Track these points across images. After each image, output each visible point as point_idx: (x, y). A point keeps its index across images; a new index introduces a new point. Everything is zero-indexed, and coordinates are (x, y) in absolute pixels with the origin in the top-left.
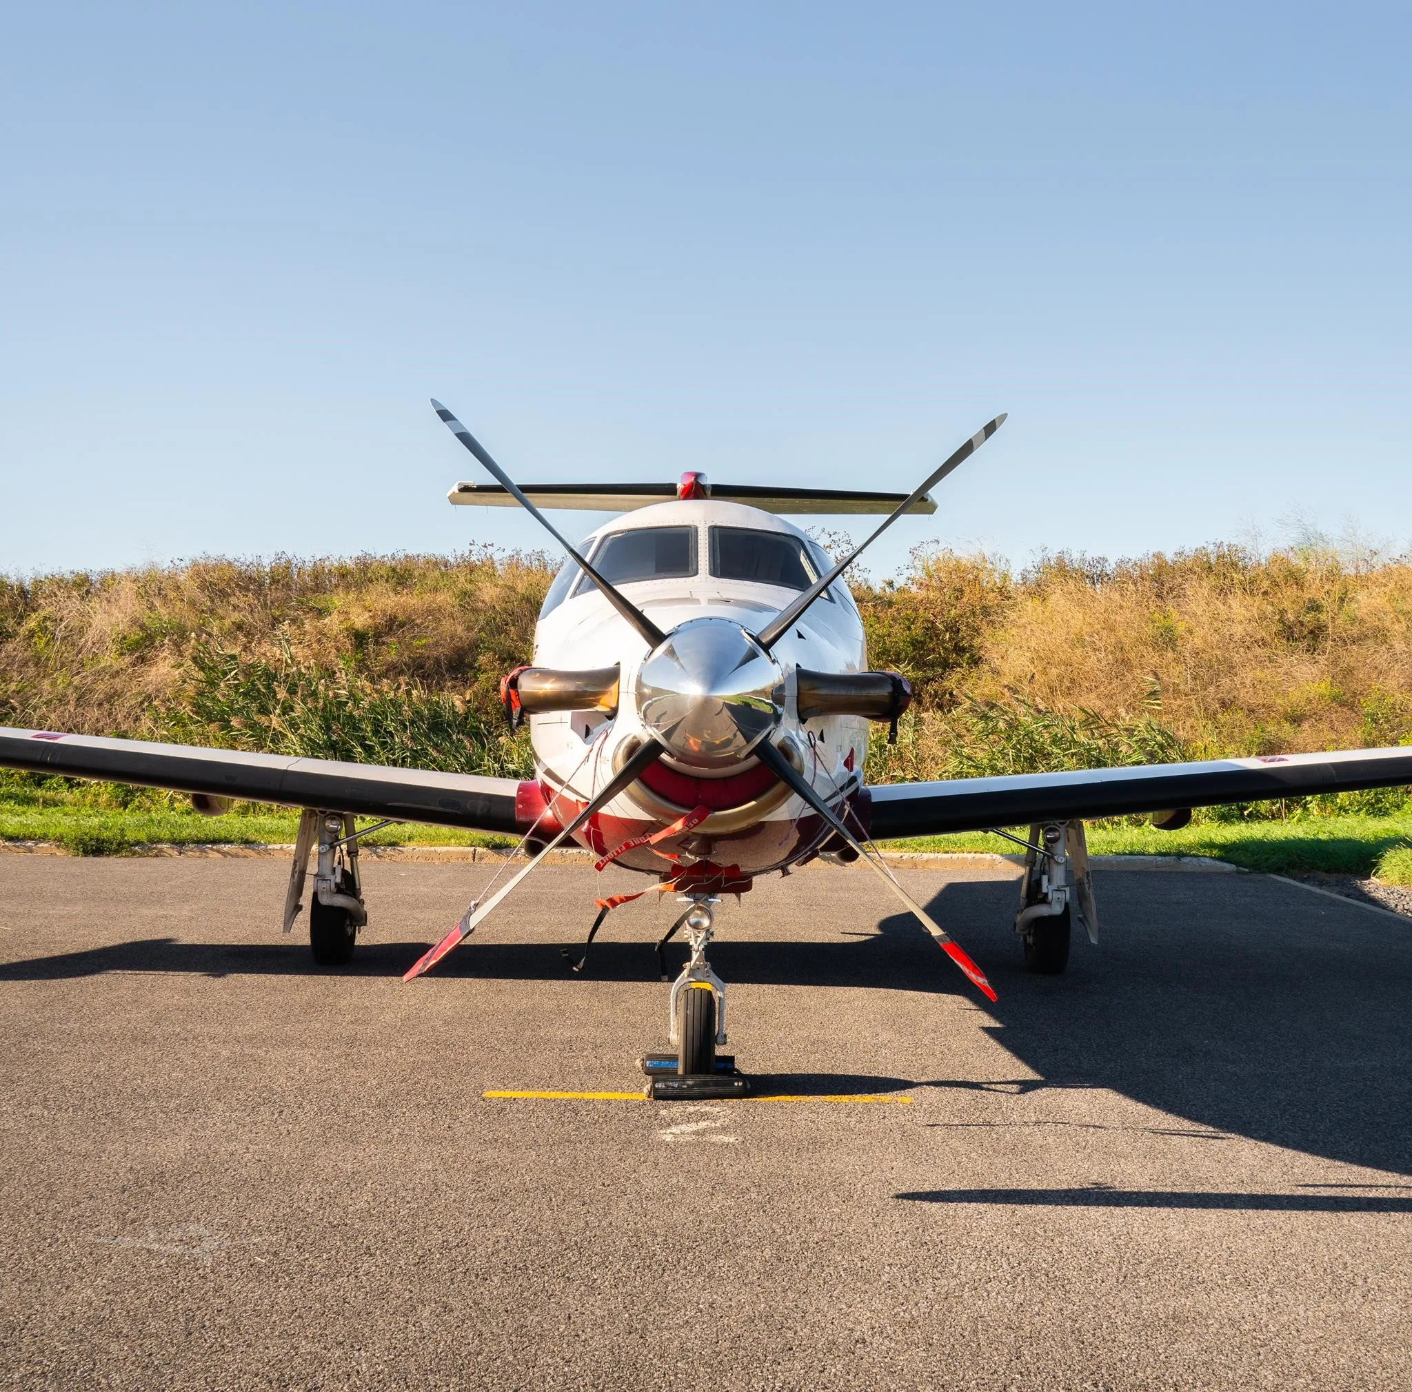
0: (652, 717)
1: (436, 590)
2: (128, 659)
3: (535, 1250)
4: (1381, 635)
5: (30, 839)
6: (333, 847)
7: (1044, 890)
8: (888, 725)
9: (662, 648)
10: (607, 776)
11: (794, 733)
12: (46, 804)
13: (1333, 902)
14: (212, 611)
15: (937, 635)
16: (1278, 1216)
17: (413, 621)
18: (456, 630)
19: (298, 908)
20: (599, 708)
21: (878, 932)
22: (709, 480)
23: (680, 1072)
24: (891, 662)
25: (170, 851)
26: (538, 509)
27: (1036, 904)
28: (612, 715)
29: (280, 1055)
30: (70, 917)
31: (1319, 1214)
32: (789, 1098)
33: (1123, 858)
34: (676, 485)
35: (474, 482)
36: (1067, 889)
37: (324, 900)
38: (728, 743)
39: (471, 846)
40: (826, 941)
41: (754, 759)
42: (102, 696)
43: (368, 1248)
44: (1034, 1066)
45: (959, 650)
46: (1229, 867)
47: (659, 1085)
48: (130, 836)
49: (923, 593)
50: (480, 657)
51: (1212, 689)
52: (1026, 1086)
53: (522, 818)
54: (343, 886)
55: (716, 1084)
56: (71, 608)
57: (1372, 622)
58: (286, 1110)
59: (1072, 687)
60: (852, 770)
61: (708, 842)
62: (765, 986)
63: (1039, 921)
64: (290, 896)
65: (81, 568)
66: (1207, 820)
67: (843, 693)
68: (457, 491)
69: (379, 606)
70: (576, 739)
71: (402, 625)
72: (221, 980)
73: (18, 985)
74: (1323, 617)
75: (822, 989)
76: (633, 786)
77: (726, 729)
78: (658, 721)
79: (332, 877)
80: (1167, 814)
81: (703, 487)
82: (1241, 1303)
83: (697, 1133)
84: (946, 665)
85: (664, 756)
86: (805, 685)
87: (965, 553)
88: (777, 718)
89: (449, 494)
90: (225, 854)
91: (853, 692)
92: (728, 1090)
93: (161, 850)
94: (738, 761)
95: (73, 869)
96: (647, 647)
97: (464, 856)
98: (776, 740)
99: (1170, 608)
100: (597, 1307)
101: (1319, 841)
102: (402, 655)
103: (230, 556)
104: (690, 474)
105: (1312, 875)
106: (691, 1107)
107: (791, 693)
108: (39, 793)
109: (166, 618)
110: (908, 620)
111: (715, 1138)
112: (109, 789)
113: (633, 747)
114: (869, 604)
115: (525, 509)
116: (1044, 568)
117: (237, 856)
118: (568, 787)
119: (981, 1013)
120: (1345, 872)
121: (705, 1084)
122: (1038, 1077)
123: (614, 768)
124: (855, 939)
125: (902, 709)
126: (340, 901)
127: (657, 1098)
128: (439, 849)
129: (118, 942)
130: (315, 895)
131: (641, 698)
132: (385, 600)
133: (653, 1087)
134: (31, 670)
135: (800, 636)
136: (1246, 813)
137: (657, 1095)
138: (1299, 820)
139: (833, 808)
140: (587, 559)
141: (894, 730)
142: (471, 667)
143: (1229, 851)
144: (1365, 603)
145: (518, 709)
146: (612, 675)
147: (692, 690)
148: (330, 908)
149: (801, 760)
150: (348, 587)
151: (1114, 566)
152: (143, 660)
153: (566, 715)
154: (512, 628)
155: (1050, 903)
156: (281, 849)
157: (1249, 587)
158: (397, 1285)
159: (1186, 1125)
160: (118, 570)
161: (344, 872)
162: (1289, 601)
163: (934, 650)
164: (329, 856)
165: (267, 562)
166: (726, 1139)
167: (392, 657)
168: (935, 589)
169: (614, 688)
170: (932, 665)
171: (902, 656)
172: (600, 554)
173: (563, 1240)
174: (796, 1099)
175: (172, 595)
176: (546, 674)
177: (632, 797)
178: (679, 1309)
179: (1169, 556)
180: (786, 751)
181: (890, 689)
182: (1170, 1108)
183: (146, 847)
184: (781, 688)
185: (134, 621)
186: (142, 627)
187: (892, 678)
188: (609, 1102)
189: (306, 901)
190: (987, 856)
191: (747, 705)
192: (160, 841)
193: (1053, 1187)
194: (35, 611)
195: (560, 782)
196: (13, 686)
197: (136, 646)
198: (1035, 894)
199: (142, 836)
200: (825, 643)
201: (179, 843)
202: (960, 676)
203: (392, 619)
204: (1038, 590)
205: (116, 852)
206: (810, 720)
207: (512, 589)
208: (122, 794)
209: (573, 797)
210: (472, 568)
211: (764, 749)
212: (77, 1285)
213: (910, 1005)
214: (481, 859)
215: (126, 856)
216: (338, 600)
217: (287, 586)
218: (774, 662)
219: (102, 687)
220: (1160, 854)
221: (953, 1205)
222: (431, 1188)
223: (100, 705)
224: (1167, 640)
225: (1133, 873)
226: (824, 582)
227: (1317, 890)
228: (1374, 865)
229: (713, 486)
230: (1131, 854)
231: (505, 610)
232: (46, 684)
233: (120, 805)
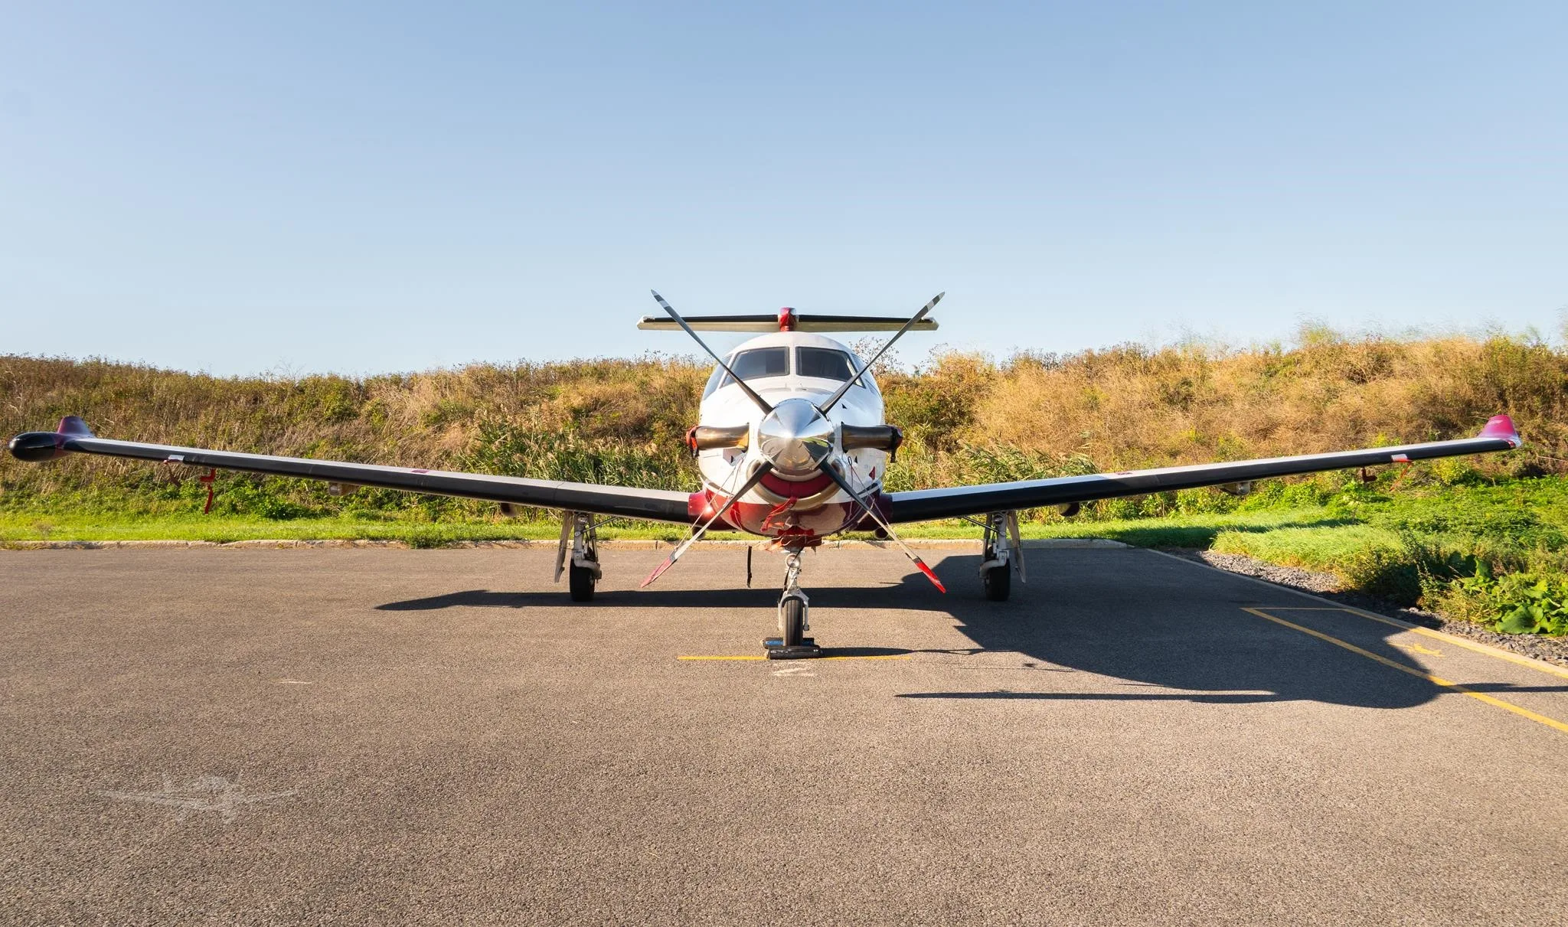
0: (767, 449)
1: (624, 381)
2: (431, 429)
3: (711, 718)
4: (1226, 400)
5: (385, 539)
6: (582, 533)
7: (995, 552)
8: (890, 455)
9: (772, 414)
10: (743, 481)
11: (840, 457)
12: (386, 519)
13: (1180, 563)
14: (482, 398)
15: (947, 405)
16: (1093, 702)
17: (610, 401)
18: (640, 407)
19: (562, 569)
20: (738, 446)
21: (902, 582)
22: (797, 312)
23: (784, 644)
24: (917, 422)
25: (470, 545)
26: (695, 332)
27: (990, 560)
28: (745, 450)
29: (565, 642)
30: (423, 580)
31: (1114, 701)
32: (844, 658)
33: (1057, 540)
34: (777, 316)
35: (653, 316)
36: (1008, 551)
37: (578, 564)
38: (806, 462)
39: (655, 539)
40: (870, 587)
41: (819, 471)
42: (416, 452)
43: (628, 717)
44: (980, 643)
45: (962, 414)
46: (1123, 545)
47: (773, 652)
48: (445, 537)
49: (937, 378)
50: (654, 424)
51: (1121, 435)
52: (973, 652)
53: (692, 514)
54: (589, 556)
55: (804, 651)
56: (392, 397)
57: (1222, 392)
58: (573, 666)
59: (1033, 434)
60: (874, 479)
61: (797, 516)
62: (833, 609)
63: (992, 570)
64: (558, 562)
65: (395, 372)
66: (1115, 518)
67: (866, 436)
68: (643, 322)
69: (589, 391)
70: (726, 464)
71: (603, 404)
72: (521, 609)
73: (407, 613)
74: (1192, 389)
75: (866, 610)
76: (757, 486)
77: (804, 457)
78: (770, 452)
79: (582, 551)
80: (1065, 507)
81: (794, 316)
82: (1062, 732)
83: (793, 673)
84: (954, 424)
85: (773, 470)
86: (846, 433)
87: (966, 351)
88: (831, 449)
89: (638, 323)
90: (503, 546)
91: (871, 436)
92: (811, 654)
93: (464, 545)
94: (811, 472)
95: (414, 555)
96: (764, 414)
97: (650, 546)
98: (830, 461)
99: (1095, 385)
100: (744, 737)
101: (1180, 528)
102: (604, 423)
103: (490, 362)
104: (785, 309)
105: (1173, 549)
106: (790, 662)
107: (838, 437)
108: (381, 513)
109: (452, 402)
110: (928, 395)
111: (803, 674)
112: (424, 510)
113: (757, 466)
114: (904, 385)
115: (685, 331)
116: (1014, 361)
117: (510, 547)
118: (722, 490)
119: (955, 620)
120: (1194, 547)
121: (798, 651)
122: (981, 648)
123: (747, 477)
124: (887, 586)
125: (897, 445)
126: (587, 564)
127: (772, 658)
128: (635, 542)
129: (455, 592)
130: (572, 561)
131: (761, 440)
132: (593, 389)
133: (770, 653)
134: (371, 437)
135: (844, 407)
136: (1140, 514)
137: (772, 657)
138: (1174, 517)
139: (864, 499)
140: (728, 367)
141: (893, 455)
142: (648, 431)
143: (1123, 536)
144: (1218, 379)
145: (696, 448)
146: (745, 430)
147: (786, 435)
148: (581, 568)
149: (844, 471)
150: (567, 382)
151: (1061, 358)
152: (440, 429)
153: (720, 451)
154: (674, 405)
155: (998, 559)
156: (538, 542)
157: (1146, 370)
158: (645, 731)
159: (1058, 667)
160: (418, 372)
161: (589, 549)
162: (1172, 380)
163: (945, 414)
164: (580, 538)
165: (514, 366)
166: (809, 675)
167: (598, 425)
168: (945, 375)
169: (746, 436)
170: (943, 424)
171: (925, 418)
172: (736, 363)
173: (725, 714)
174: (847, 658)
175: (457, 387)
176: (710, 429)
177: (757, 492)
178: (784, 738)
179: (1096, 352)
180: (836, 466)
181: (891, 434)
182: (1050, 660)
183: (456, 542)
184: (833, 434)
185: (435, 406)
186: (440, 409)
187: (892, 428)
188: (746, 661)
189: (567, 565)
190: (973, 541)
191: (815, 443)
192: (464, 539)
193: (979, 691)
194: (368, 399)
195: (718, 488)
196: (360, 447)
197: (437, 419)
198: (989, 555)
199: (452, 536)
200: (857, 409)
201: (475, 540)
202: (961, 430)
203: (597, 400)
204: (1012, 375)
205: (438, 546)
206: (849, 451)
207: (675, 380)
208: (433, 513)
209: (724, 495)
210: (646, 366)
211: (823, 465)
212: (488, 731)
213: (915, 616)
214: (661, 547)
215: (444, 548)
216: (562, 388)
217: (528, 380)
218: (828, 421)
219: (415, 446)
220: (1081, 538)
221: (925, 699)
222: (656, 695)
223: (415, 458)
224: (1093, 405)
225: (1063, 549)
226: (858, 374)
227: (1173, 557)
228: (1211, 541)
229: (800, 316)
230: (1063, 538)
231: (669, 394)
232: (381, 445)
233: (432, 520)
